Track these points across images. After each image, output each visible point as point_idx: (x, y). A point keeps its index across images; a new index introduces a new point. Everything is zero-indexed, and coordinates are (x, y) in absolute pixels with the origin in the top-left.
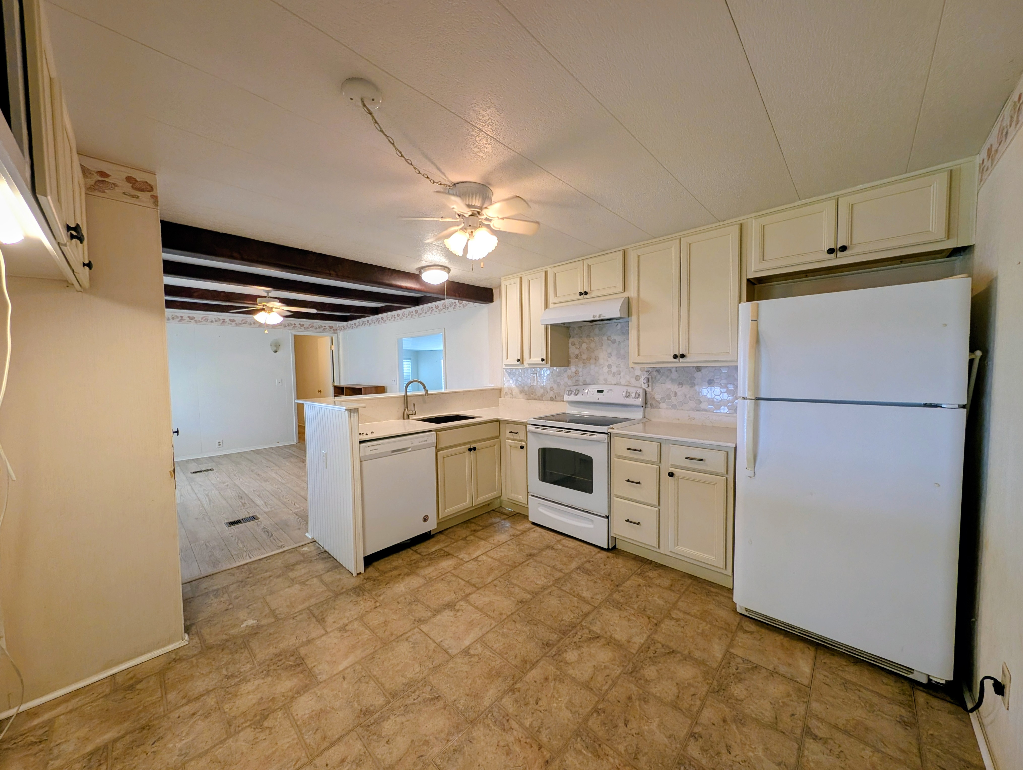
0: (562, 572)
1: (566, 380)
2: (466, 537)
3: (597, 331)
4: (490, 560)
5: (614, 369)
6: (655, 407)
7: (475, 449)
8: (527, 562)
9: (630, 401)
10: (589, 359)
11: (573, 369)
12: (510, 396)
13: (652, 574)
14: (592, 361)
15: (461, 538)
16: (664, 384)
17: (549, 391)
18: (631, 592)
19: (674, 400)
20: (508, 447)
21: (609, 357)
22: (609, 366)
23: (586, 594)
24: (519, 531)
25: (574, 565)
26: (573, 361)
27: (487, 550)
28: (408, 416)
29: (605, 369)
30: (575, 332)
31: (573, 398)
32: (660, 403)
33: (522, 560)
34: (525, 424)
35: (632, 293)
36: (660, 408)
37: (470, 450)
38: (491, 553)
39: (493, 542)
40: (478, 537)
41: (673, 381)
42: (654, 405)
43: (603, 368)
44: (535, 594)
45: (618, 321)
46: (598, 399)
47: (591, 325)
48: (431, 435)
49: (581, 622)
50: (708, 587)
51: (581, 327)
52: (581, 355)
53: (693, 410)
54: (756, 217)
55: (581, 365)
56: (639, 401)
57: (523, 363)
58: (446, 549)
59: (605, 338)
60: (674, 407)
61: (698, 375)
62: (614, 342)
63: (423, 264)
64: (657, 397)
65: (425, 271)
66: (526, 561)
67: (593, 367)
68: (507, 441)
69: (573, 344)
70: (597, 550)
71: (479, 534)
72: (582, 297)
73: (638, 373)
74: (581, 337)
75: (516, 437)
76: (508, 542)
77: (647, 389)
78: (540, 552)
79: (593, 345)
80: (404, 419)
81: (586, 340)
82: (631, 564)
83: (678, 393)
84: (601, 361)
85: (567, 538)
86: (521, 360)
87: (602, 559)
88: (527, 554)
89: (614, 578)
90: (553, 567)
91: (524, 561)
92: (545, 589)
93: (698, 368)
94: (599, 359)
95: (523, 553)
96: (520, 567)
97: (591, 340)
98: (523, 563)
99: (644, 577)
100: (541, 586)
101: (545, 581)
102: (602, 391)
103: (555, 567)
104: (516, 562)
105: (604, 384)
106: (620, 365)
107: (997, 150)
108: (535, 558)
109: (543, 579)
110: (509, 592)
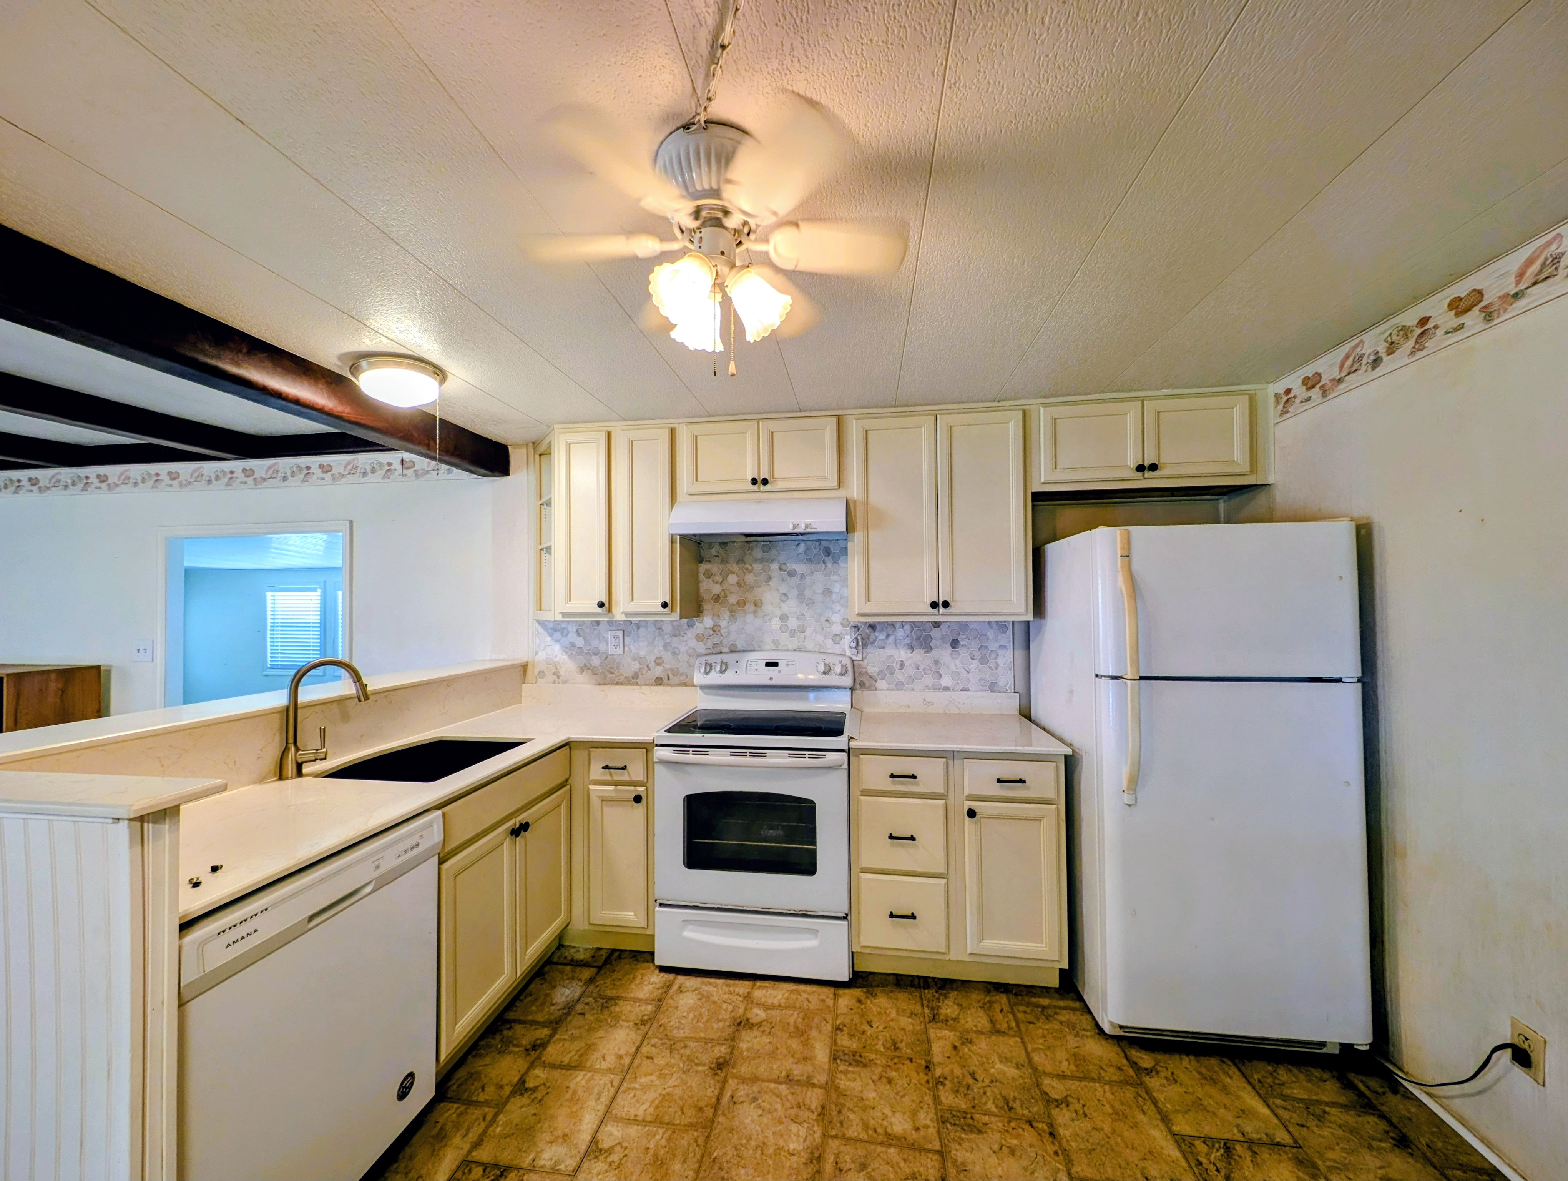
0: (814, 1085)
1: (693, 643)
2: (522, 1081)
3: (758, 553)
4: (633, 1131)
5: (793, 623)
6: (869, 689)
7: (525, 827)
8: (728, 1094)
9: (832, 679)
10: (742, 603)
11: (708, 621)
12: (551, 678)
13: (948, 1008)
14: (750, 607)
15: (508, 1090)
16: (883, 648)
17: (652, 665)
18: (958, 1072)
19: (899, 676)
20: (595, 802)
21: (783, 601)
22: (784, 618)
23: (900, 1125)
24: (646, 1002)
25: (821, 1054)
26: (707, 607)
27: (605, 1099)
28: (299, 766)
29: (776, 623)
30: (713, 551)
31: (715, 678)
32: (876, 681)
33: (711, 1092)
34: (647, 747)
35: (854, 491)
36: (876, 689)
37: (516, 832)
38: (626, 1106)
39: (604, 1065)
40: (554, 1066)
41: (898, 642)
42: (867, 685)
43: (770, 620)
45: (800, 537)
46: (771, 679)
47: (747, 542)
51: (726, 544)
52: (726, 596)
53: (930, 689)
55: (726, 615)
56: (848, 681)
57: (610, 610)
58: (484, 1154)
59: (775, 566)
60: (899, 686)
61: (935, 633)
62: (792, 574)
64: (872, 670)
65: (372, 366)
66: (722, 1089)
67: (750, 618)
68: (592, 787)
69: (709, 575)
70: (828, 991)
71: (552, 1052)
72: (755, 487)
73: (837, 629)
74: (724, 561)
75: (618, 776)
76: (645, 1049)
77: (854, 658)
78: (733, 1048)
79: (750, 578)
80: (281, 778)
81: (735, 568)
82: (905, 1000)
83: (906, 664)
84: (767, 608)
85: (758, 983)
86: (607, 605)
87: (853, 1011)
88: (711, 1068)
89: (909, 1051)
90: (789, 1079)
91: (716, 1092)
92: (819, 1157)
93: (935, 623)
94: (762, 603)
95: (700, 1068)
96: (721, 1119)
97: (747, 569)
98: (718, 1099)
99: (945, 1023)
100: (804, 1157)
101: (803, 1132)
102: (775, 664)
103: (791, 1078)
104: (702, 1104)
105: (774, 650)
106: (803, 615)
107: (1340, 381)
108: (734, 1071)
109: (794, 1128)
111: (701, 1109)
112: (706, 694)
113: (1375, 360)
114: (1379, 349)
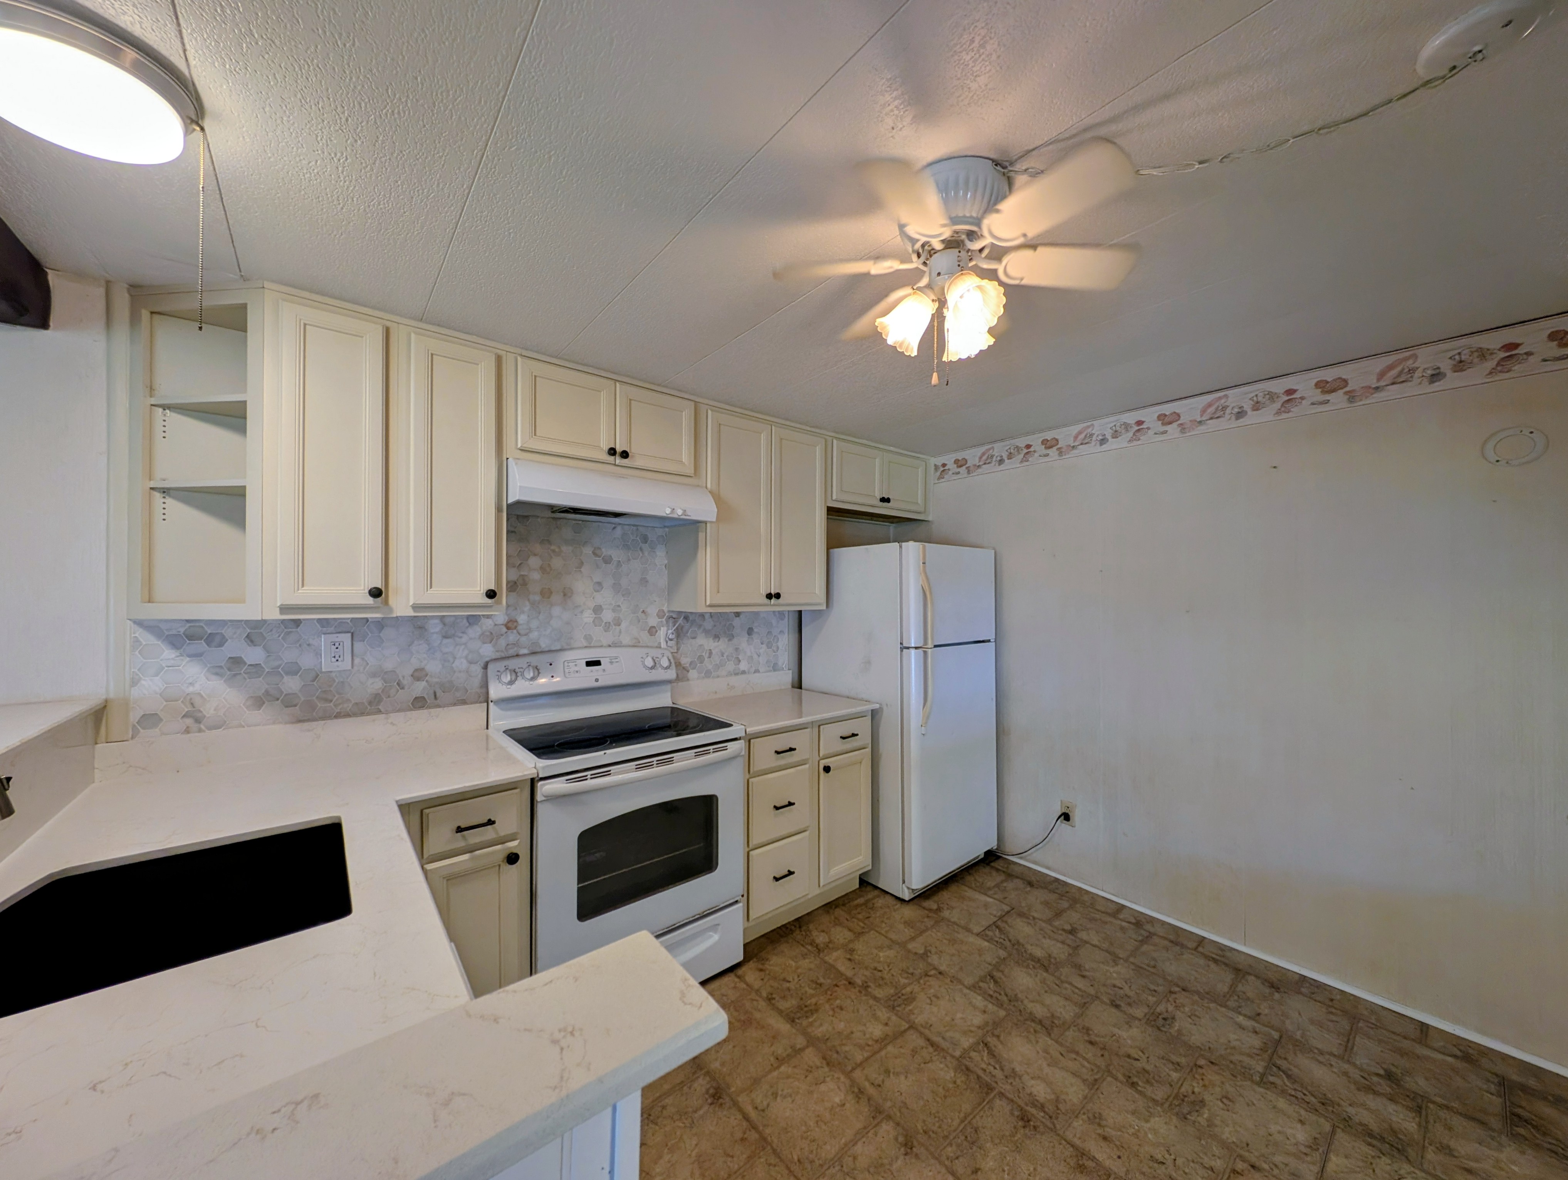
0: (802, 1050)
1: (477, 645)
3: (567, 533)
5: (608, 616)
8: (750, 1109)
9: (659, 675)
10: (546, 594)
11: (498, 616)
12: (176, 724)
13: (819, 937)
14: (557, 598)
16: (694, 638)
17: (406, 681)
18: (867, 973)
19: (708, 665)
21: (598, 591)
22: (598, 609)
23: (877, 1030)
25: (780, 1025)
29: (588, 617)
31: (522, 687)
32: (688, 671)
33: (735, 1121)
34: (520, 785)
36: (688, 680)
41: (707, 632)
42: (681, 675)
43: (582, 612)
44: (878, 1113)
46: (596, 680)
47: (554, 518)
55: (526, 607)
56: (672, 673)
59: (588, 550)
60: (708, 674)
61: (737, 622)
62: (607, 560)
64: (689, 661)
67: (556, 611)
72: (611, 459)
73: (653, 621)
79: (557, 563)
81: (538, 548)
83: (714, 652)
84: (578, 599)
86: (384, 593)
87: (765, 980)
88: (711, 1104)
89: (829, 981)
90: (780, 1061)
91: (740, 1117)
92: (860, 1090)
93: (737, 613)
94: (572, 593)
95: (701, 1112)
96: (768, 1131)
97: (554, 551)
98: (747, 1120)
99: (827, 948)
100: (850, 1097)
101: (832, 1085)
102: (597, 663)
103: (780, 1058)
104: (739, 1135)
105: (586, 647)
106: (619, 606)
107: (979, 466)
108: (733, 1089)
109: (823, 1087)
110: (872, 1170)
111: (743, 1140)
112: (502, 709)
113: (1000, 460)
114: (1003, 454)
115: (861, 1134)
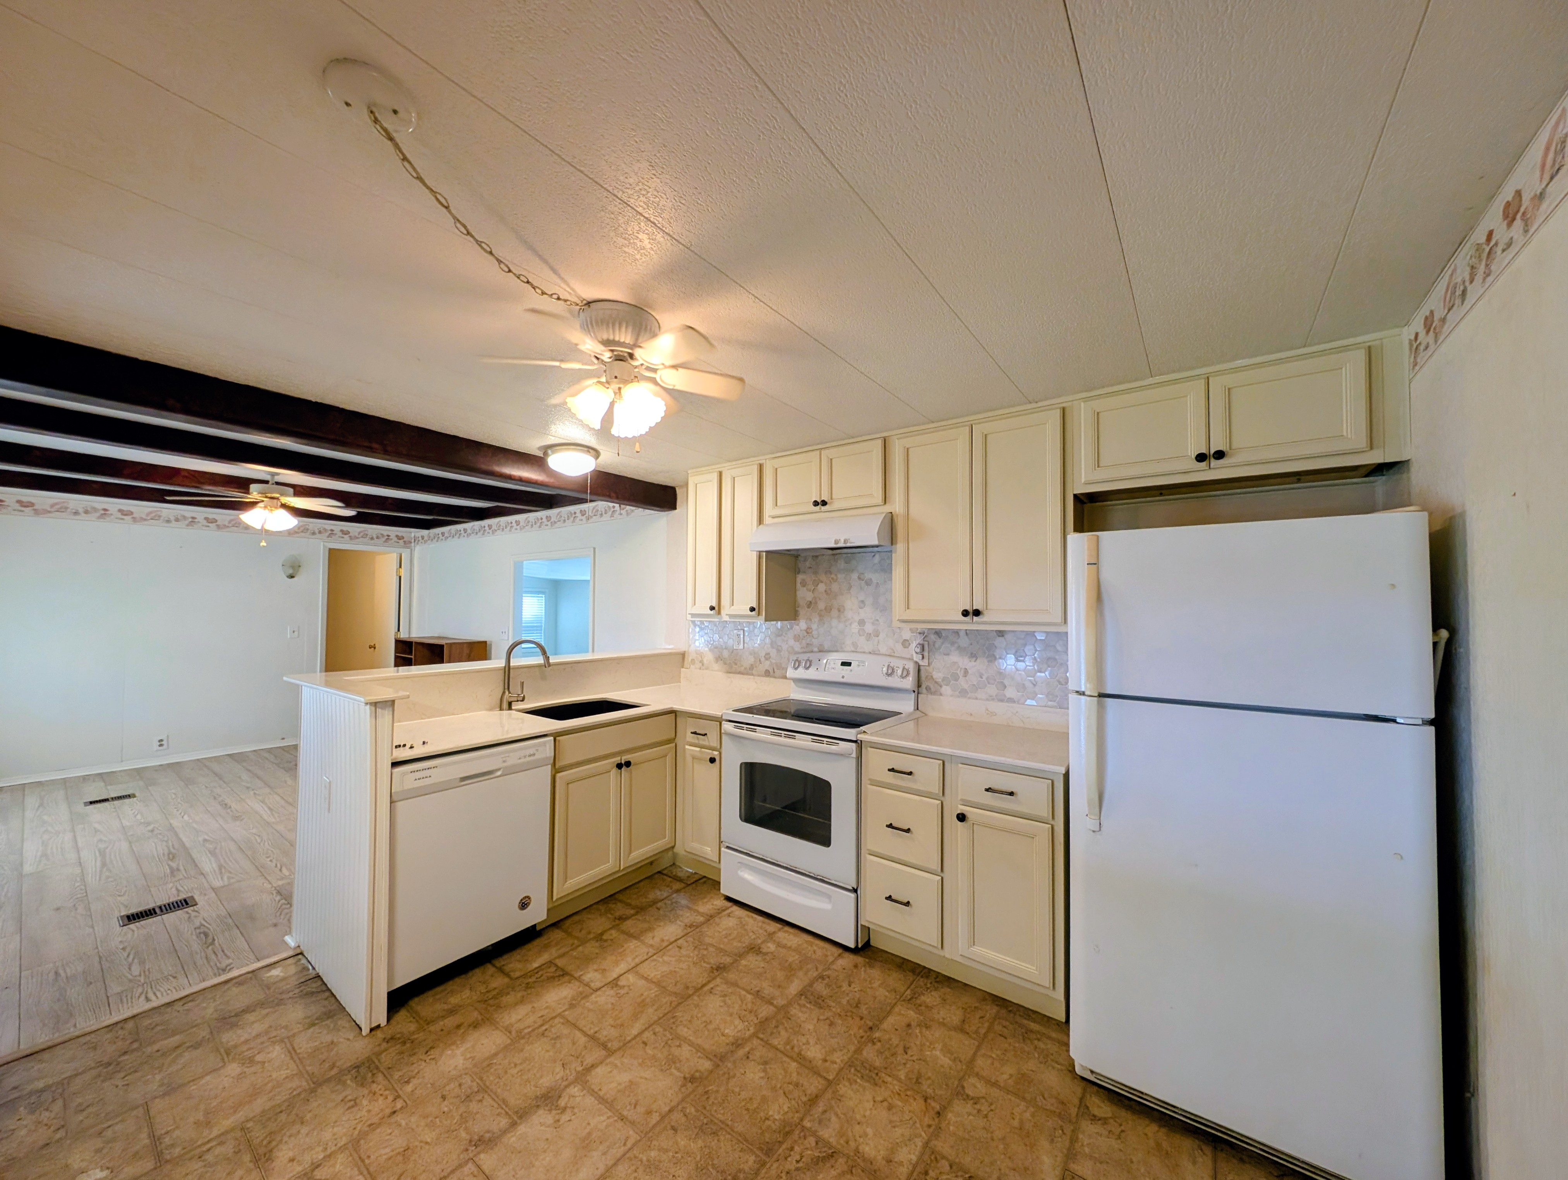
0: (772, 1004)
1: (792, 642)
2: (602, 934)
3: (842, 564)
4: (642, 983)
5: (869, 628)
6: (934, 693)
7: (628, 764)
8: (711, 985)
9: (895, 682)
10: (828, 609)
11: (802, 624)
12: (699, 665)
13: (931, 998)
14: (834, 613)
15: (592, 936)
16: (948, 654)
17: (763, 659)
18: (895, 1041)
19: (963, 683)
20: (689, 759)
21: (861, 608)
22: (862, 622)
23: (814, 1052)
24: (702, 915)
25: (794, 988)
26: (802, 612)
27: (637, 960)
28: (510, 704)
29: (855, 627)
30: (808, 564)
31: (801, 673)
32: (941, 686)
33: (702, 980)
34: (719, 720)
35: (897, 506)
36: (941, 695)
37: (619, 766)
38: (645, 969)
39: (651, 942)
40: (623, 932)
41: (960, 649)
42: (933, 690)
43: (851, 624)
44: (718, 1059)
45: (876, 549)
46: (843, 677)
47: (833, 555)
48: (544, 743)
49: (802, 1120)
50: (1025, 1022)
51: (817, 557)
52: (816, 603)
53: (993, 700)
54: (1086, 400)
55: (816, 619)
56: (909, 683)
57: (719, 613)
58: (560, 962)
59: (855, 576)
60: (963, 693)
61: (1000, 643)
62: (869, 583)
63: (551, 440)
64: (938, 676)
65: (553, 452)
66: (709, 982)
67: (834, 622)
68: (687, 747)
69: (804, 584)
70: (837, 951)
71: (628, 925)
72: (817, 508)
73: (907, 635)
74: (816, 573)
75: (702, 740)
76: (680, 942)
77: (921, 663)
78: (735, 961)
79: (835, 587)
80: (501, 709)
81: (823, 577)
82: (896, 980)
83: (970, 671)
84: (849, 614)
85: (787, 928)
86: (717, 608)
87: (844, 971)
88: (712, 967)
89: (865, 1012)
90: (757, 994)
91: (704, 982)
92: (739, 1045)
93: (1000, 631)
94: (844, 610)
95: (705, 965)
96: (695, 998)
97: (832, 579)
98: (703, 986)
99: (917, 1006)
100: (731, 1039)
101: (741, 1026)
102: (849, 664)
103: (760, 993)
104: (690, 985)
105: (853, 651)
106: (878, 620)
107: (1444, 320)
108: (725, 975)
109: (737, 1022)
110: (670, 1057)
111: (688, 987)
112: (797, 686)
113: (1463, 292)
115: (699, 1049)
